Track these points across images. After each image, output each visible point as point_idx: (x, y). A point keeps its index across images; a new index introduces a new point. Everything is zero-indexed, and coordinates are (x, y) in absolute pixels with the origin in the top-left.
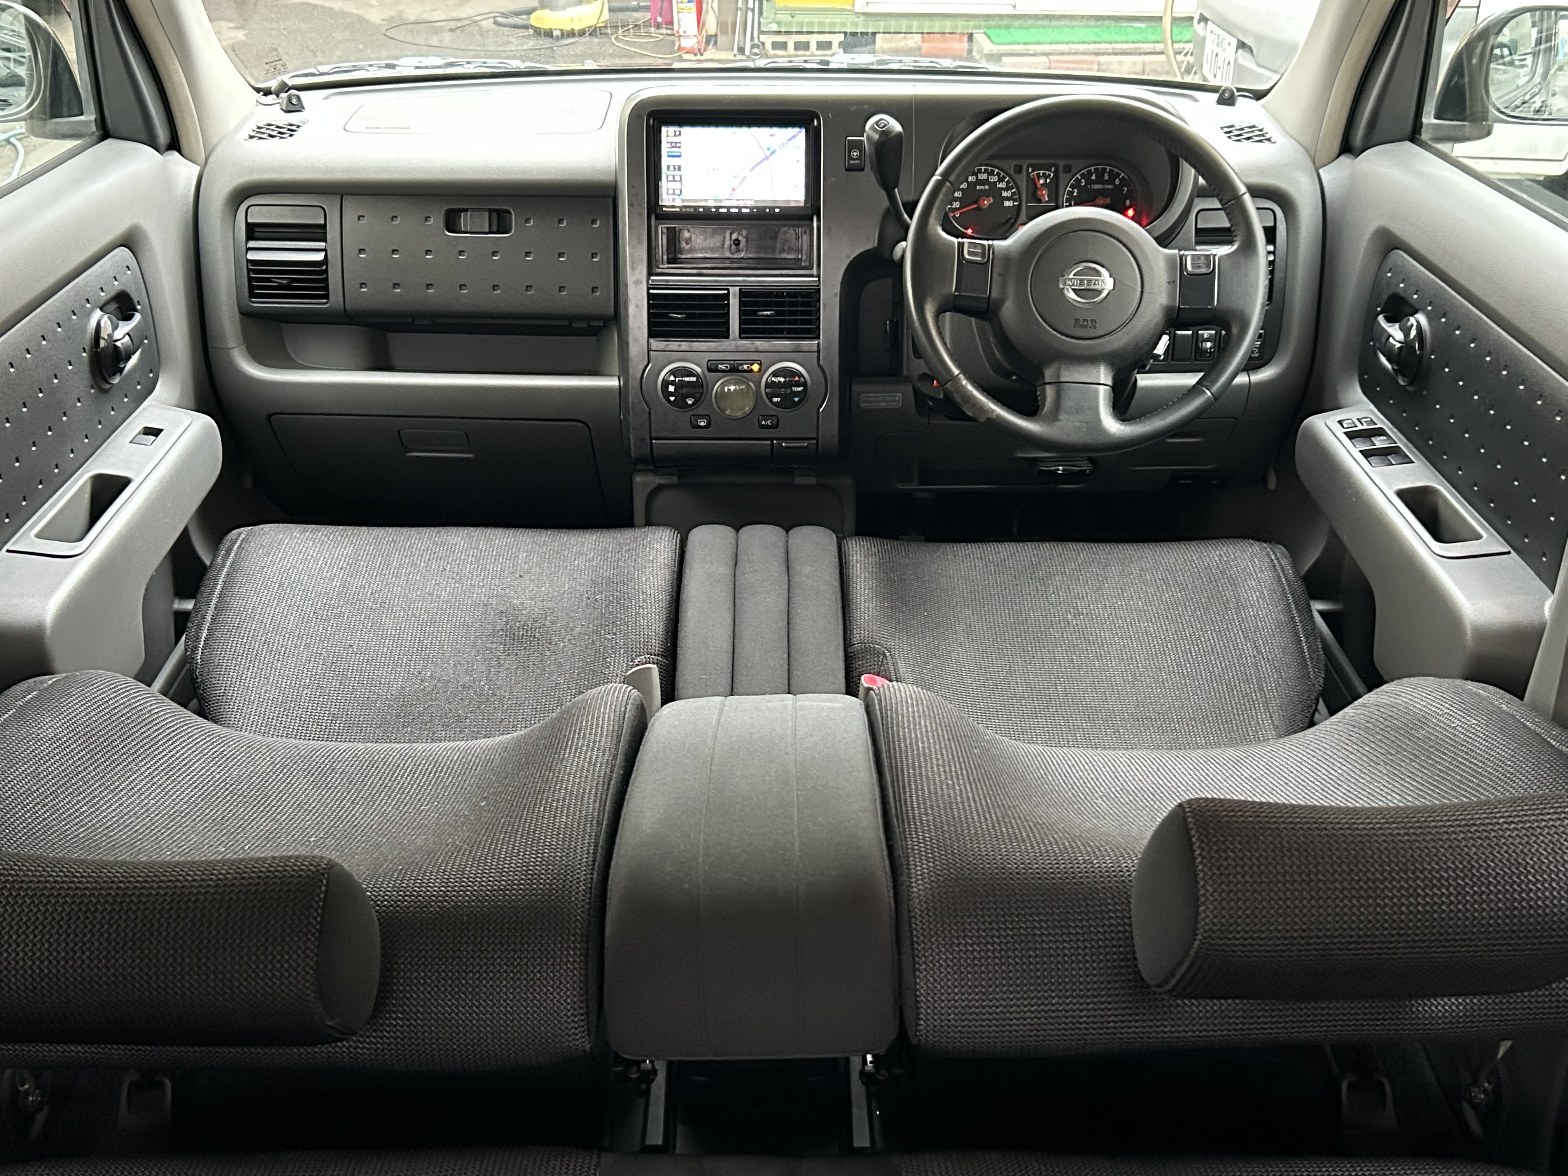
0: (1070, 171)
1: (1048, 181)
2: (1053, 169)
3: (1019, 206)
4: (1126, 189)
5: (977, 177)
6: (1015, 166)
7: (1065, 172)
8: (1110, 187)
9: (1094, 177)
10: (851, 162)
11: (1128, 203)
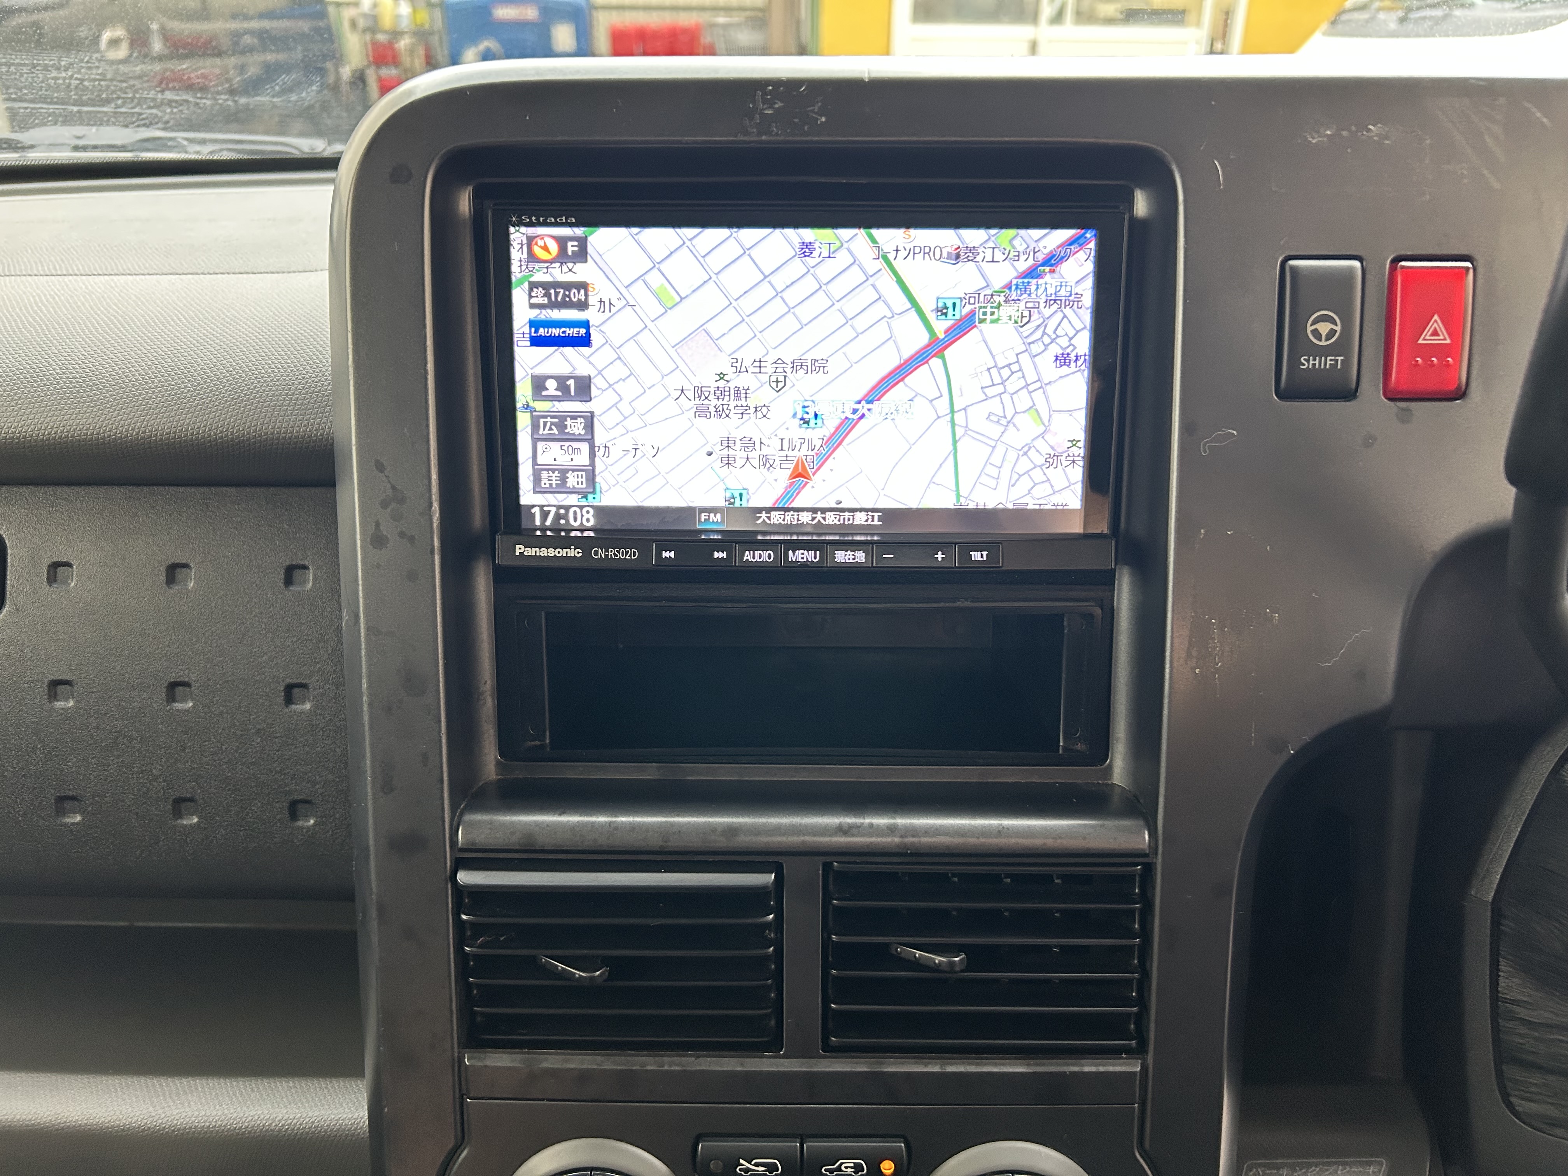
10: (1307, 363)
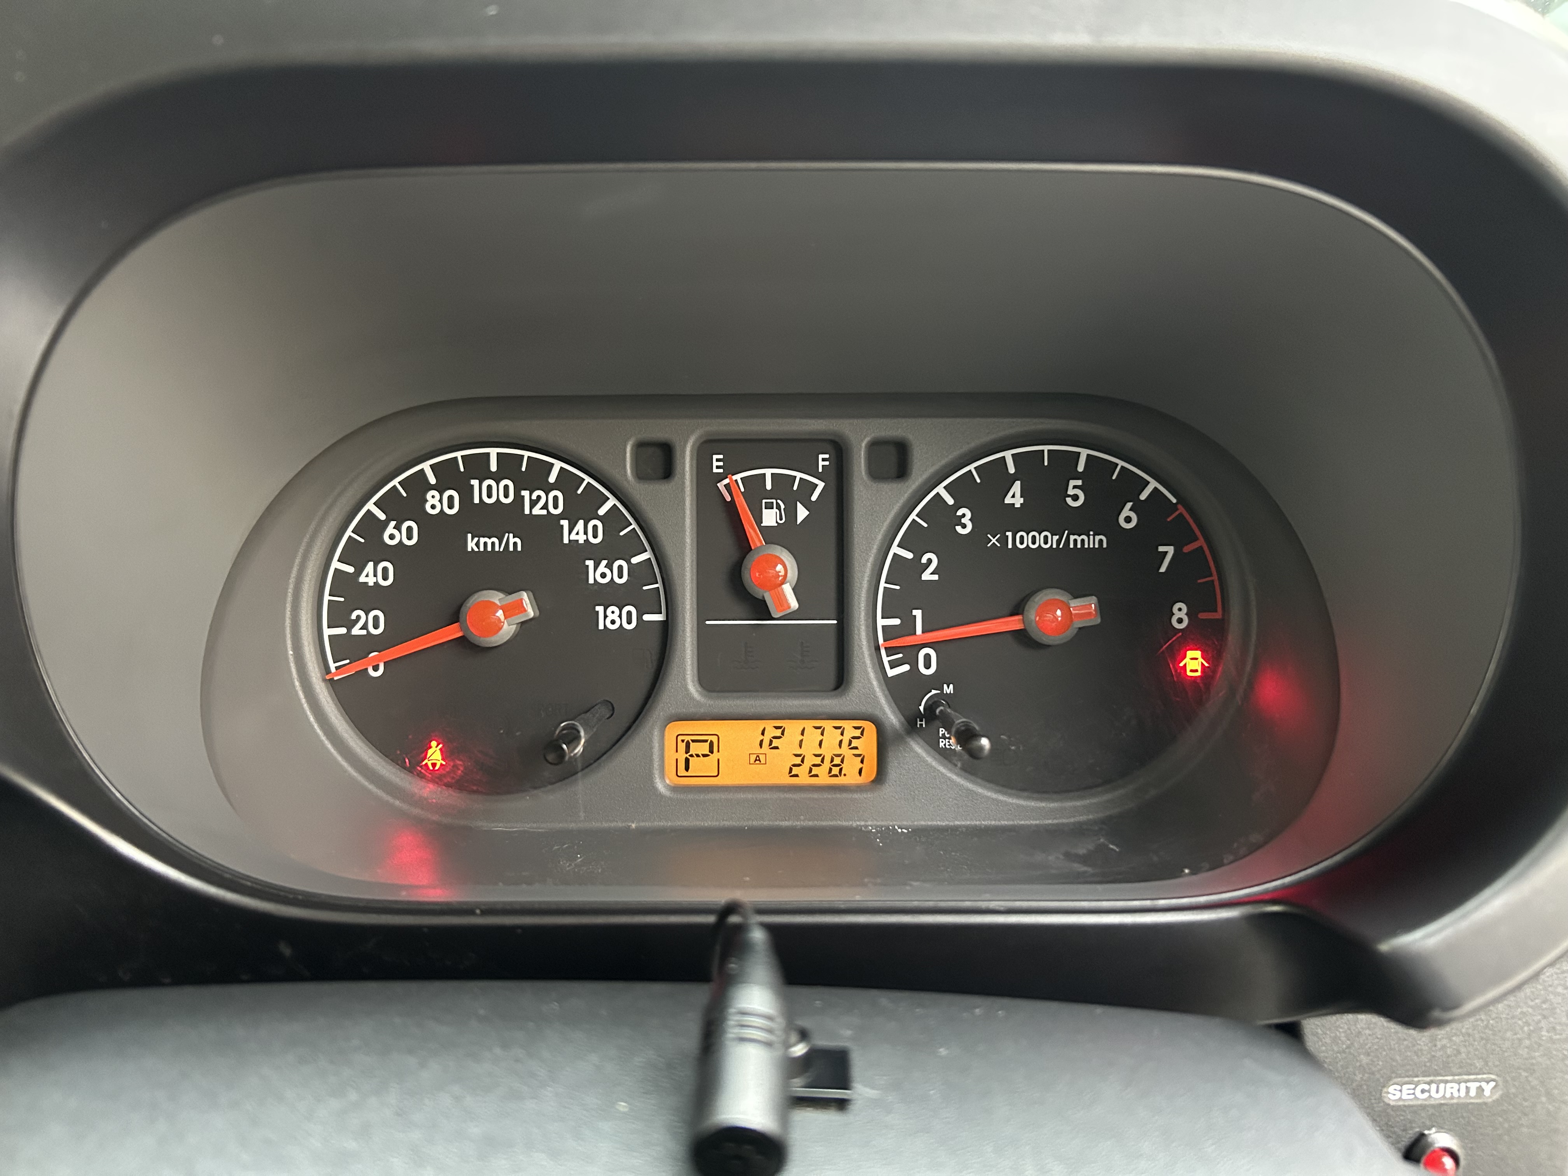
0: (902, 472)
1: (802, 513)
2: (823, 461)
3: (667, 630)
4: (1170, 550)
5: (466, 493)
6: (641, 446)
7: (876, 474)
8: (1093, 541)
9: (1015, 497)
11: (1180, 612)
